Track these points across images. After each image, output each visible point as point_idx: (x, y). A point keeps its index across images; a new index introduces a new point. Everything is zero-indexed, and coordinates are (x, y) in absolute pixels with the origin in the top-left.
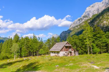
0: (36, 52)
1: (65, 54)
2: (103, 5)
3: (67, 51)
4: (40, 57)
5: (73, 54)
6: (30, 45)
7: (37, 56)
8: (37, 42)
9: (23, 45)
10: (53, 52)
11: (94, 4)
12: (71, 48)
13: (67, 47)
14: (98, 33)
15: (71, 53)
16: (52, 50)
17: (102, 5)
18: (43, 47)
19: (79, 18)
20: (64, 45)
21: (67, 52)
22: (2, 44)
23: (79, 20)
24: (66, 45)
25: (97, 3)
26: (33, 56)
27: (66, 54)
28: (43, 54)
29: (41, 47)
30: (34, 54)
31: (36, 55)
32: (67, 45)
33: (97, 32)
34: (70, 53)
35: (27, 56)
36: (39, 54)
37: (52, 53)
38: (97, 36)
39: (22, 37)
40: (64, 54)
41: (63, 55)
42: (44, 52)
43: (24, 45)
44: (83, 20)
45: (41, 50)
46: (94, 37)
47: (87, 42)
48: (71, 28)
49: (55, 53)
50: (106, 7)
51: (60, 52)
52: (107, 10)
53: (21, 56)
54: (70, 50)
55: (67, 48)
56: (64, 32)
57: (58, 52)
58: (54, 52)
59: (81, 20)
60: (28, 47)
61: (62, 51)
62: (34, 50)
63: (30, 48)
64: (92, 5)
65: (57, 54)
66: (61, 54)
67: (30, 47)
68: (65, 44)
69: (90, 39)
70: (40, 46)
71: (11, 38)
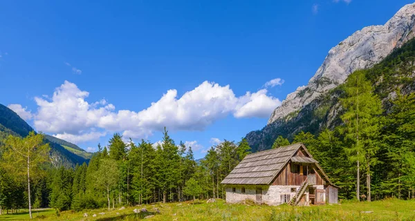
0: (174, 190)
1: (289, 196)
2: (392, 33)
3: (297, 182)
4: (187, 204)
5: (321, 197)
6: (158, 168)
7: (178, 201)
8: (177, 158)
9: (136, 169)
10: (234, 188)
11: (358, 32)
12: (313, 172)
13: (296, 167)
14: (406, 120)
15: (312, 190)
16: (232, 182)
17: (388, 35)
18: (197, 174)
19: (302, 88)
20: (286, 160)
21: (298, 188)
22: (86, 169)
23: (301, 94)
24: (295, 159)
25: (369, 28)
26: (168, 201)
27: (293, 195)
28: (196, 198)
29: (188, 173)
30: (171, 196)
31: (176, 199)
32: (300, 159)
33: (401, 115)
34: (307, 194)
35: (149, 202)
36: (185, 196)
37: (234, 190)
38: (400, 129)
39: (132, 145)
40: (286, 197)
41: (283, 202)
42: (199, 190)
43: (140, 168)
44: (316, 95)
45: (192, 181)
46: (386, 137)
47: (354, 153)
48: (274, 120)
49: (243, 191)
50: (401, 40)
51: (271, 188)
52: (408, 50)
53: (133, 202)
54: (311, 180)
55: (298, 172)
56: (251, 133)
57: (260, 189)
58: (243, 189)
59: (307, 94)
60: (152, 174)
61: (279, 183)
62: (168, 183)
63: (157, 178)
64: (349, 39)
65: (253, 197)
66: (275, 195)
67: (157, 175)
68: (292, 153)
69: (366, 145)
70: (186, 172)
71: (103, 149)
